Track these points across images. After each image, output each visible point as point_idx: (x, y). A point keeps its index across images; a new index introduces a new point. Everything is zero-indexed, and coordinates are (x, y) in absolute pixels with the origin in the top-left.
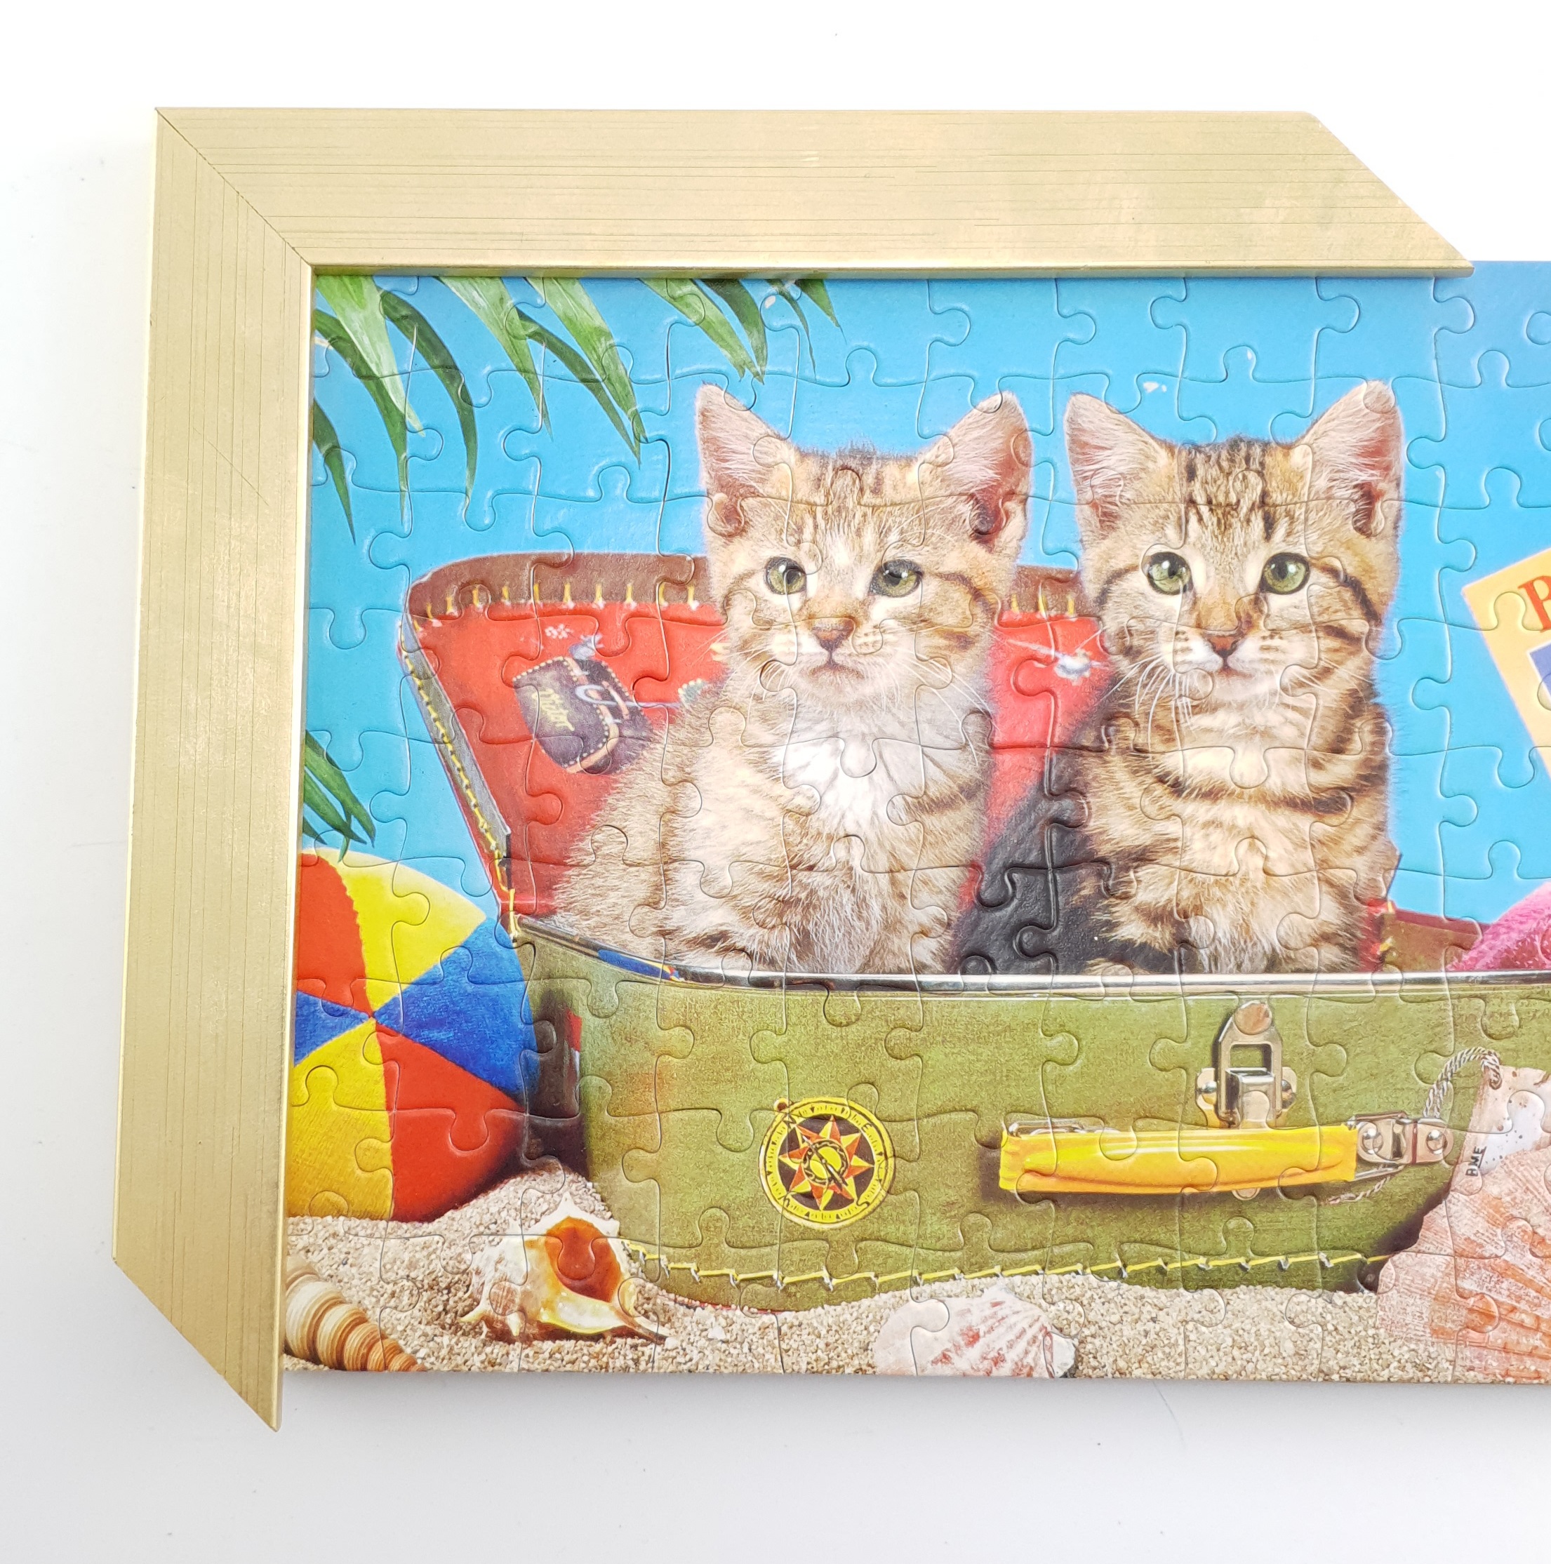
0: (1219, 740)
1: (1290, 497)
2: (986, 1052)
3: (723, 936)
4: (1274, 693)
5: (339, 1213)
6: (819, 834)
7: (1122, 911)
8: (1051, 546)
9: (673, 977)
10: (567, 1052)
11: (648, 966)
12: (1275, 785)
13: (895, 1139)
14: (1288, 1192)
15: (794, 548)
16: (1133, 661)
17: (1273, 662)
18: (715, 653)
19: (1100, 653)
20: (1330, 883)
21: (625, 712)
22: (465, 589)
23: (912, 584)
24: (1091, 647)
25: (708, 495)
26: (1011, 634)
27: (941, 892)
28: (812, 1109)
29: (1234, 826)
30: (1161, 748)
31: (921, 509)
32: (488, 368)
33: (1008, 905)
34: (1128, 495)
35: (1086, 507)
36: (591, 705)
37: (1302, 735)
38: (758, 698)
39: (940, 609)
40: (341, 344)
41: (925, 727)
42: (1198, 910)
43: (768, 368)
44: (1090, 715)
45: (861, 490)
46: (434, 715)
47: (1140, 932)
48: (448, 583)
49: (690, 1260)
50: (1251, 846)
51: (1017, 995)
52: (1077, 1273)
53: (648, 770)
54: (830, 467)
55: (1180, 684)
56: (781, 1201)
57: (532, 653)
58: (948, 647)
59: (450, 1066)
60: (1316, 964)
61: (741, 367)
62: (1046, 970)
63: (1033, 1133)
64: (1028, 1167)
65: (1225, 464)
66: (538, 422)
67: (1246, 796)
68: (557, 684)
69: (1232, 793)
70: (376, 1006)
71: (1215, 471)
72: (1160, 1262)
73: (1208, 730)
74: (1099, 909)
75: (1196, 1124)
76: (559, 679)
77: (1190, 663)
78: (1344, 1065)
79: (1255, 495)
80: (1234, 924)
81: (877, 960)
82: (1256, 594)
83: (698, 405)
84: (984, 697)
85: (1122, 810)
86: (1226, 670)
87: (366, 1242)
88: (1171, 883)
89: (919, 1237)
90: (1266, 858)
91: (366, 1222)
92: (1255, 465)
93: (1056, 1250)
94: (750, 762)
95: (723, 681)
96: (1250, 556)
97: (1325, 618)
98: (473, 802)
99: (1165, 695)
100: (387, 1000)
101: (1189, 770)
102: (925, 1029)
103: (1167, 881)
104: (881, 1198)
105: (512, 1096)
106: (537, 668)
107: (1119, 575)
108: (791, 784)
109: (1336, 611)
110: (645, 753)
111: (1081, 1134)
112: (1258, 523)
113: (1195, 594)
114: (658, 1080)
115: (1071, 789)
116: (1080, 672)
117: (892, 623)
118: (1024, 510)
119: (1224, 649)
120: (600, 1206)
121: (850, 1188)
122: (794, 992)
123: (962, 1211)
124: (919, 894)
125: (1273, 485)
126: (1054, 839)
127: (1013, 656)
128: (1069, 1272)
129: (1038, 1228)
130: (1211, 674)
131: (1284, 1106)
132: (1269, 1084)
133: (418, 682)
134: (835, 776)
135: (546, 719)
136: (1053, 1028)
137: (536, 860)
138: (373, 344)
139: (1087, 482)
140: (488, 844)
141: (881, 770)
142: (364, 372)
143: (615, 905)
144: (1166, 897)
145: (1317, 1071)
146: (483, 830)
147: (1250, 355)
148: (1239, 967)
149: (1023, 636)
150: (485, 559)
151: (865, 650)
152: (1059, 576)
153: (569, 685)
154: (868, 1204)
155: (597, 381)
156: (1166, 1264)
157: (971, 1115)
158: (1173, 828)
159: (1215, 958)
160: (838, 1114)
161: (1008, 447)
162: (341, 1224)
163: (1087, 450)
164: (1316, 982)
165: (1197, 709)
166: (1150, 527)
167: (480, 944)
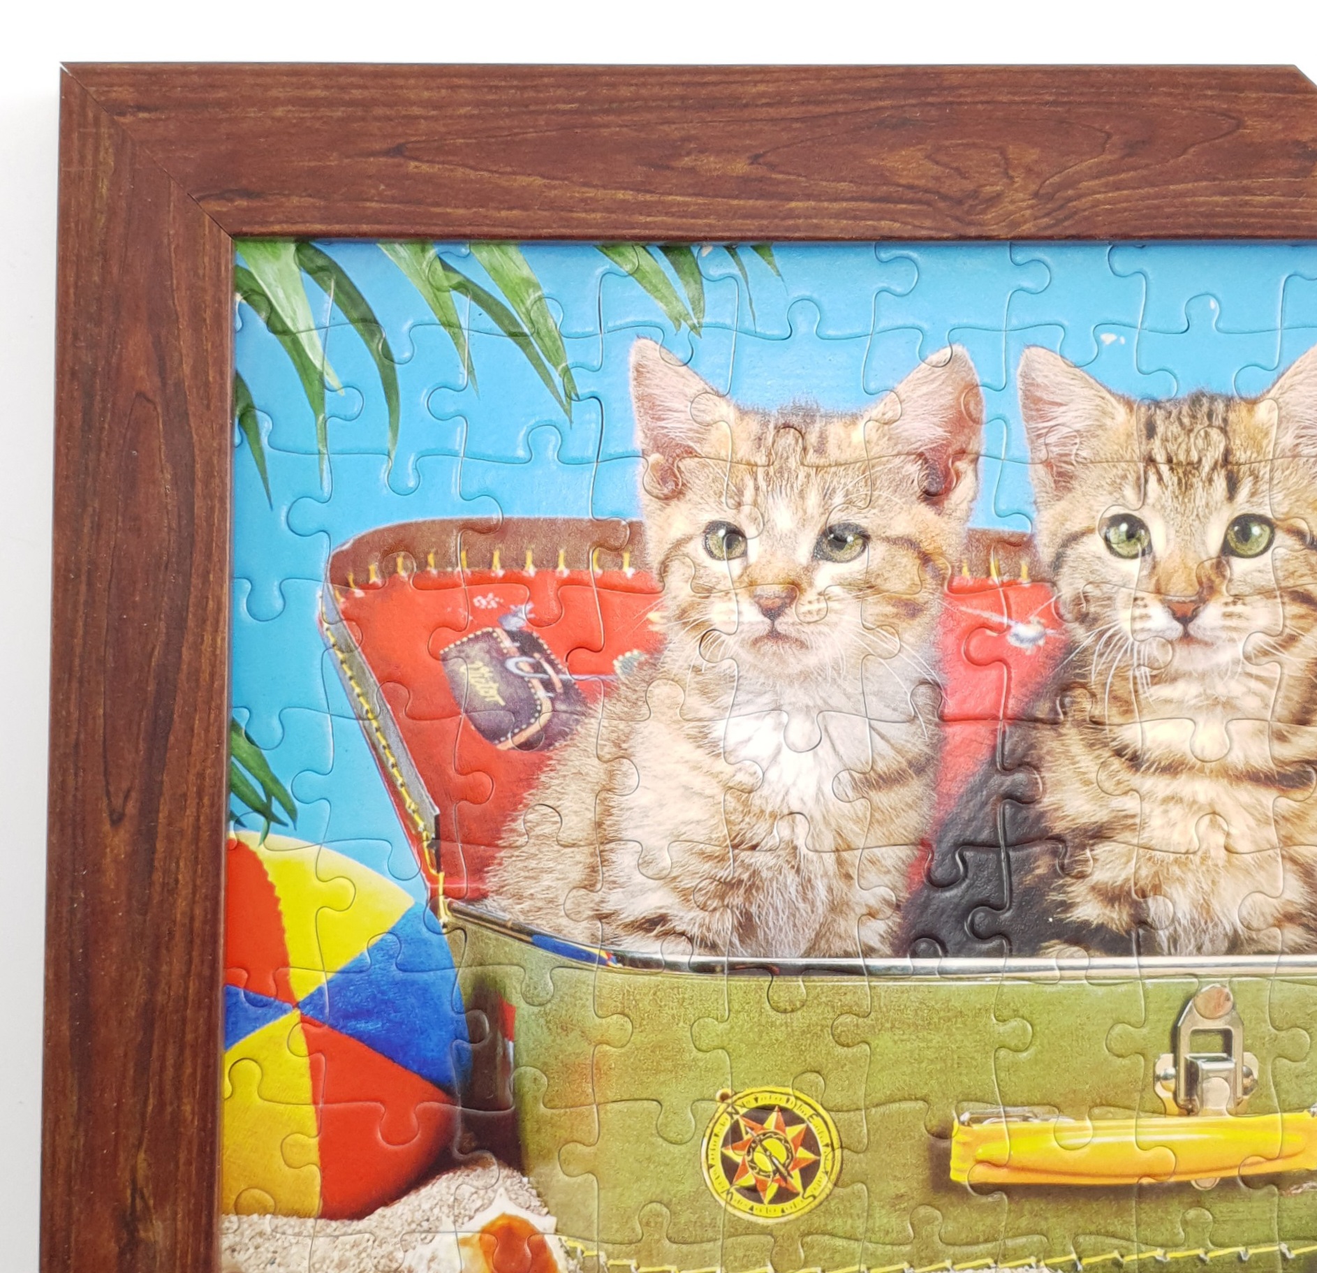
0: (1177, 711)
1: (1255, 455)
2: (936, 1039)
3: (662, 919)
4: (1236, 662)
5: (264, 1211)
6: (762, 812)
7: (1078, 890)
8: (1003, 507)
9: (611, 963)
10: (500, 1044)
11: (584, 951)
12: (1237, 759)
13: (842, 1130)
14: (1248, 1181)
15: (735, 511)
16: (1089, 629)
17: (1235, 629)
18: (651, 622)
19: (1054, 618)
20: (1294, 861)
21: (558, 685)
22: (388, 554)
23: (858, 549)
24: (1046, 613)
25: (644, 454)
26: (962, 600)
27: (888, 872)
28: (756, 1099)
29: (1194, 802)
30: (1117, 720)
31: (867, 468)
32: (409, 323)
33: (960, 884)
34: (1084, 454)
35: (1040, 466)
36: (522, 678)
37: (1266, 706)
38: (697, 670)
39: (886, 575)
40: (256, 298)
41: (871, 699)
42: (1157, 889)
43: (706, 320)
44: (1043, 685)
45: (805, 449)
46: (357, 690)
47: (1097, 912)
48: (370, 551)
49: (628, 1256)
50: (1213, 824)
51: (969, 979)
52: (1030, 1266)
53: (582, 746)
54: (771, 426)
55: (1139, 652)
56: (724, 1195)
57: (463, 623)
58: (896, 615)
59: (378, 1058)
60: (1279, 946)
61: (677, 320)
62: (998, 953)
63: (986, 1123)
64: (980, 1157)
65: (1186, 421)
66: (463, 378)
67: (1207, 771)
68: (487, 657)
69: (1192, 768)
70: (301, 996)
71: (1176, 428)
72: (1116, 1254)
73: (1168, 701)
74: (1054, 889)
75: (1154, 1112)
76: (488, 652)
77: (1149, 630)
78: (1307, 1049)
79: (1216, 453)
80: (1195, 905)
81: (823, 942)
82: (1219, 557)
83: (633, 359)
84: (933, 667)
85: (1078, 785)
86: (1187, 638)
87: (294, 1241)
88: (1128, 861)
89: (867, 1230)
90: (1228, 835)
91: (293, 1221)
92: (1218, 421)
93: (1010, 1243)
94: (689, 737)
95: (660, 652)
96: (1212, 519)
97: (1290, 583)
98: (400, 781)
99: (1122, 664)
100: (312, 989)
101: (1148, 744)
102: (873, 1015)
103: (1124, 860)
104: (827, 1191)
105: (443, 1086)
106: (465, 639)
107: (1074, 538)
108: (732, 759)
109: (1302, 576)
110: (579, 727)
111: (1035, 1123)
112: (1220, 483)
113: (1154, 558)
114: (596, 1071)
115: (1026, 763)
116: (1034, 640)
117: (837, 591)
118: (976, 471)
119: (1184, 616)
120: (536, 1202)
121: (796, 1181)
122: (736, 978)
123: (912, 1203)
124: (866, 874)
125: (1237, 443)
126: (1007, 816)
127: (963, 624)
128: (1023, 1266)
129: (990, 1220)
130: (1171, 642)
131: (1246, 1091)
132: (1229, 1070)
133: (340, 656)
134: (778, 752)
135: (476, 694)
136: (1006, 1013)
137: (466, 841)
138: (288, 297)
139: (1041, 440)
140: (415, 825)
141: (826, 744)
142: (279, 327)
143: (549, 888)
144: (1123, 876)
145: (1280, 1056)
146: (410, 811)
147: (1213, 304)
148: (1199, 950)
149: (975, 602)
150: (410, 525)
151: (809, 619)
152: (1012, 540)
153: (500, 658)
154: (815, 1197)
155: (524, 335)
156: (1122, 1256)
157: (921, 1104)
158: (1130, 804)
159: (1174, 940)
160: (783, 1104)
161: (959, 404)
162: (267, 1223)
163: (1040, 406)
164: (1279, 965)
165: (1156, 680)
166: (1106, 486)
167: (408, 930)
